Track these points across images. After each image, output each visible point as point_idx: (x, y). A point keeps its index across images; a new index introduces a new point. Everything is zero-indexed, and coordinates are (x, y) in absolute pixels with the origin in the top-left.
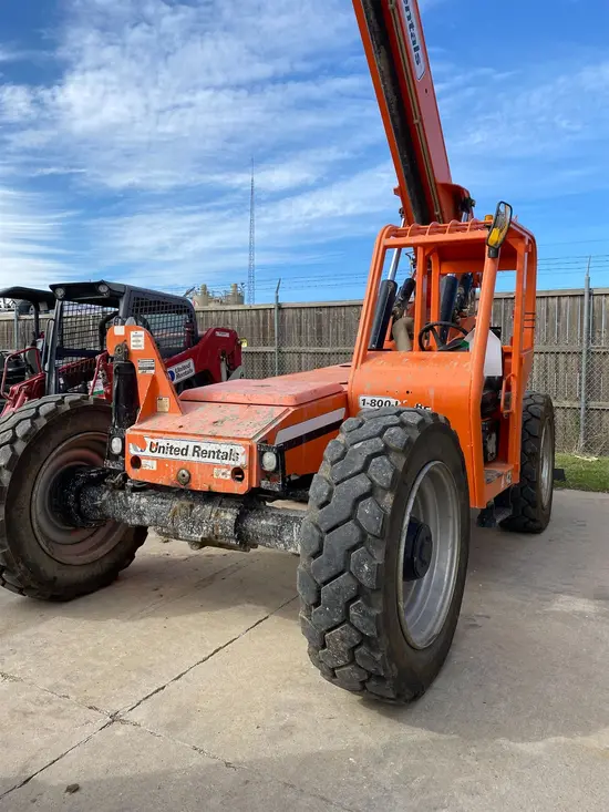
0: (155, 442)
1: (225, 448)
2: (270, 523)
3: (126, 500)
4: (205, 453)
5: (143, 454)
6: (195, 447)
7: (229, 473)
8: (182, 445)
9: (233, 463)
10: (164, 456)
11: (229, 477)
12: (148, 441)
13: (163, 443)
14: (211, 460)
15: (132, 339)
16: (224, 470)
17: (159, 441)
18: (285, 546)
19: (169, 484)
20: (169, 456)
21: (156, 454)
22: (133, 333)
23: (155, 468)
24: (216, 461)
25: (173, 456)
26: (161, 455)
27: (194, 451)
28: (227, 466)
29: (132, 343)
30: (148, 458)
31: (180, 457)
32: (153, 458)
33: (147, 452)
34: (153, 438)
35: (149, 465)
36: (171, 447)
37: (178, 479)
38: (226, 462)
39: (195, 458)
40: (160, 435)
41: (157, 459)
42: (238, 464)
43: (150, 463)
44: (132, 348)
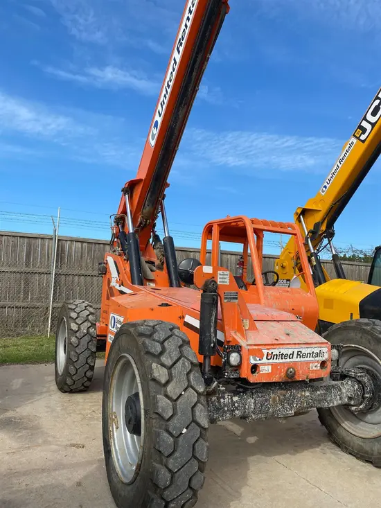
0: (270, 352)
1: (316, 350)
2: (322, 392)
3: (219, 402)
4: (305, 355)
5: (261, 362)
6: (298, 352)
7: (319, 365)
8: (290, 352)
9: (321, 358)
10: (277, 361)
11: (319, 368)
12: (265, 352)
13: (276, 352)
14: (308, 359)
15: (219, 276)
16: (316, 364)
17: (273, 351)
18: (328, 403)
19: (280, 380)
20: (281, 361)
21: (271, 361)
22: (219, 272)
23: (270, 371)
24: (311, 359)
25: (284, 360)
26: (275, 361)
27: (298, 354)
28: (318, 362)
29: (219, 280)
30: (264, 364)
31: (288, 360)
32: (269, 364)
33: (264, 360)
34: (268, 349)
35: (265, 369)
36: (282, 354)
37: (287, 375)
38: (317, 359)
39: (299, 359)
40: (272, 347)
41: (272, 364)
42: (324, 359)
43: (266, 368)
44: (219, 283)
